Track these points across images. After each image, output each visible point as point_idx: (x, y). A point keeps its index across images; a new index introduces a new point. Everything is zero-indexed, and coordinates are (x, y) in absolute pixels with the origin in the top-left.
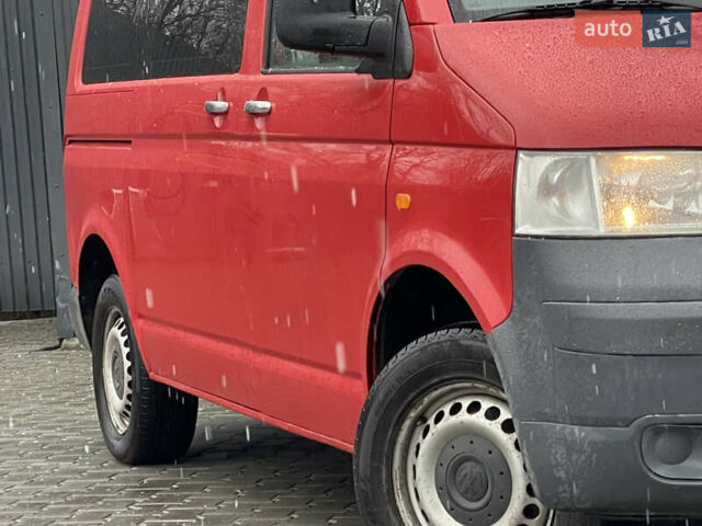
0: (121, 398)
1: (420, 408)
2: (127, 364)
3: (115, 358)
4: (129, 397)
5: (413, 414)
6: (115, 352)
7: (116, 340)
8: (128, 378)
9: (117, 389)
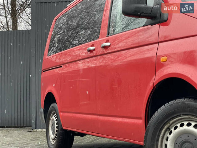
0: (54, 135)
1: (169, 125)
2: (56, 126)
3: (52, 125)
4: (56, 134)
5: (166, 127)
6: (53, 123)
7: (53, 120)
8: (56, 129)
9: (52, 133)
